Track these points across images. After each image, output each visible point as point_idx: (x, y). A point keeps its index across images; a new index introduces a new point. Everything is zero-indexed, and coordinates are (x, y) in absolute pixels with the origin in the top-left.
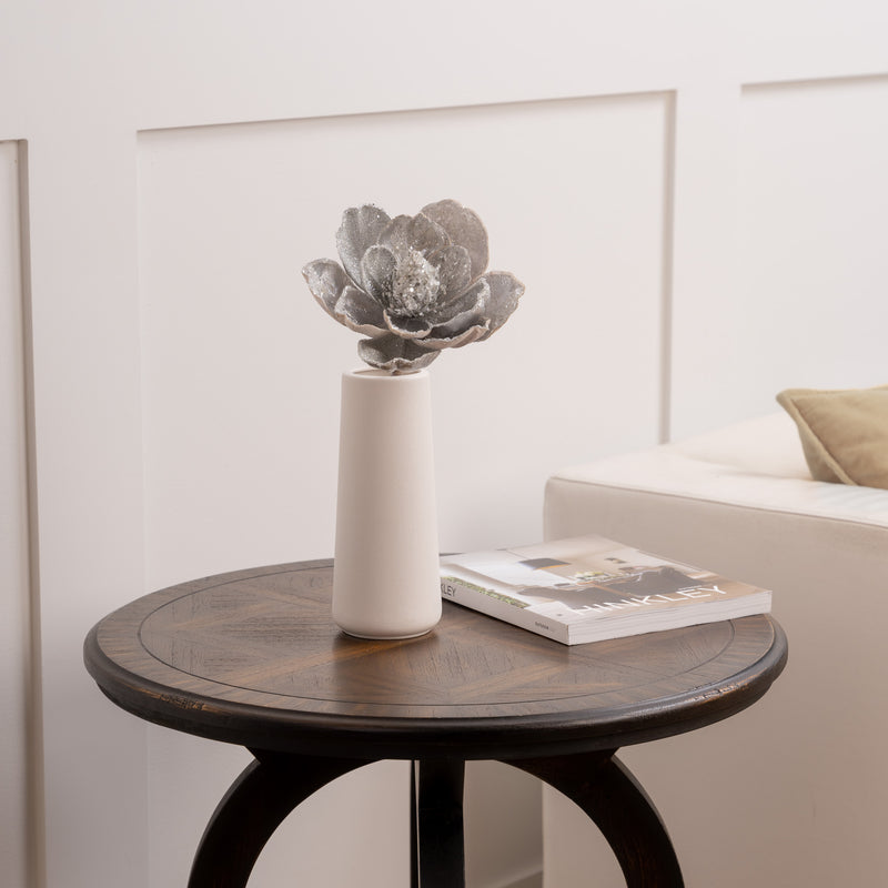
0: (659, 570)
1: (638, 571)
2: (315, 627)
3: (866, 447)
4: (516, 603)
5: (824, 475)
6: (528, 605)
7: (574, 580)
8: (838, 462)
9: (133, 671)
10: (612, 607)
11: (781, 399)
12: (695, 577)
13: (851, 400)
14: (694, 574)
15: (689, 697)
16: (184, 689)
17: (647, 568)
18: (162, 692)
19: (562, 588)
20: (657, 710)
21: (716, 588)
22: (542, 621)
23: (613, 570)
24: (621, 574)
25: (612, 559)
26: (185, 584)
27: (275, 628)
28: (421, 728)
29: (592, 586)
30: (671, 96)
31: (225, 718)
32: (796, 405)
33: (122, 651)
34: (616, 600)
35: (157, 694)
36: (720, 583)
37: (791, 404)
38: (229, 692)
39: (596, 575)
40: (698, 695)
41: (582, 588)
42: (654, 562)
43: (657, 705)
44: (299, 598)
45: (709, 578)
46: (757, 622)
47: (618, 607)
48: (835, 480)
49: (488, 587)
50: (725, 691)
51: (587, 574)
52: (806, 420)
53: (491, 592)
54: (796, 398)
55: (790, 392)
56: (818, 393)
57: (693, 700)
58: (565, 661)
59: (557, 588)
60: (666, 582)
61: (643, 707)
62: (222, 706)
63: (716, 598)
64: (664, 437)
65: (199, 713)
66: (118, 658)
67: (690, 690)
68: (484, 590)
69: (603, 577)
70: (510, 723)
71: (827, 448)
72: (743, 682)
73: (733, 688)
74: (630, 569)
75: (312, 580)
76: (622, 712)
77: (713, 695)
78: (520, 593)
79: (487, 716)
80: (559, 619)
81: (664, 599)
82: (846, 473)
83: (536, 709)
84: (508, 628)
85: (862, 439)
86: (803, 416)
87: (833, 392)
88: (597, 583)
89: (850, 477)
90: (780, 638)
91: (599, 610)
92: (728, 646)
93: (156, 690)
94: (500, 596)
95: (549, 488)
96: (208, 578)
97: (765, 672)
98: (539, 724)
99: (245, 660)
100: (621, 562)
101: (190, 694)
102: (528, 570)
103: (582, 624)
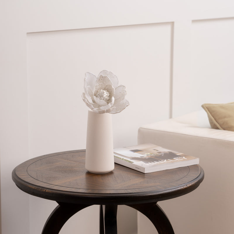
0: (168, 153)
1: (162, 153)
2: (75, 169)
3: (226, 119)
4: (130, 162)
5: (214, 127)
6: (133, 162)
7: (145, 156)
8: (218, 123)
9: (26, 181)
10: (156, 163)
11: (203, 106)
12: (178, 155)
13: (222, 107)
14: (178, 154)
15: (179, 187)
16: (41, 186)
17: (165, 152)
18: (35, 187)
19: (142, 158)
20: (170, 191)
21: (184, 157)
22: (137, 167)
23: (155, 153)
24: (158, 154)
25: (155, 150)
26: (38, 157)
27: (64, 169)
28: (106, 196)
29: (150, 157)
30: (173, 23)
31: (53, 194)
32: (207, 108)
33: (23, 176)
34: (157, 161)
35: (34, 187)
36: (185, 156)
37: (205, 108)
38: (53, 187)
39: (151, 154)
40: (182, 186)
41: (147, 158)
42: (167, 151)
43: (171, 189)
44: (70, 161)
45: (182, 155)
46: (195, 167)
47: (158, 163)
48: (217, 128)
49: (122, 157)
50: (188, 186)
51: (148, 154)
52: (210, 112)
53: (123, 159)
54: (207, 106)
55: (205, 104)
56: (213, 104)
57: (180, 188)
58: (144, 177)
59: (140, 158)
60: (170, 156)
61: (167, 190)
62: (51, 190)
63: (184, 160)
64: (171, 117)
65: (45, 192)
66: (22, 177)
67: (179, 185)
68: (121, 158)
69: (153, 154)
70: (131, 195)
71: (215, 119)
72: (193, 183)
73: (191, 185)
74: (160, 152)
75: (73, 156)
76: (161, 191)
77: (185, 187)
78: (131, 159)
79: (125, 193)
80: (142, 166)
81: (170, 161)
82: (221, 126)
83: (137, 191)
84: (128, 169)
85: (225, 117)
86: (209, 111)
87: (217, 104)
88: (151, 156)
89: (222, 127)
90: (202, 171)
91: (153, 164)
92: (188, 173)
93: (33, 186)
94: (125, 160)
95: (139, 131)
96: (44, 156)
97: (199, 180)
98: (139, 195)
99: (57, 178)
100: (157, 150)
101: (43, 187)
102: (132, 153)
103: (149, 168)
